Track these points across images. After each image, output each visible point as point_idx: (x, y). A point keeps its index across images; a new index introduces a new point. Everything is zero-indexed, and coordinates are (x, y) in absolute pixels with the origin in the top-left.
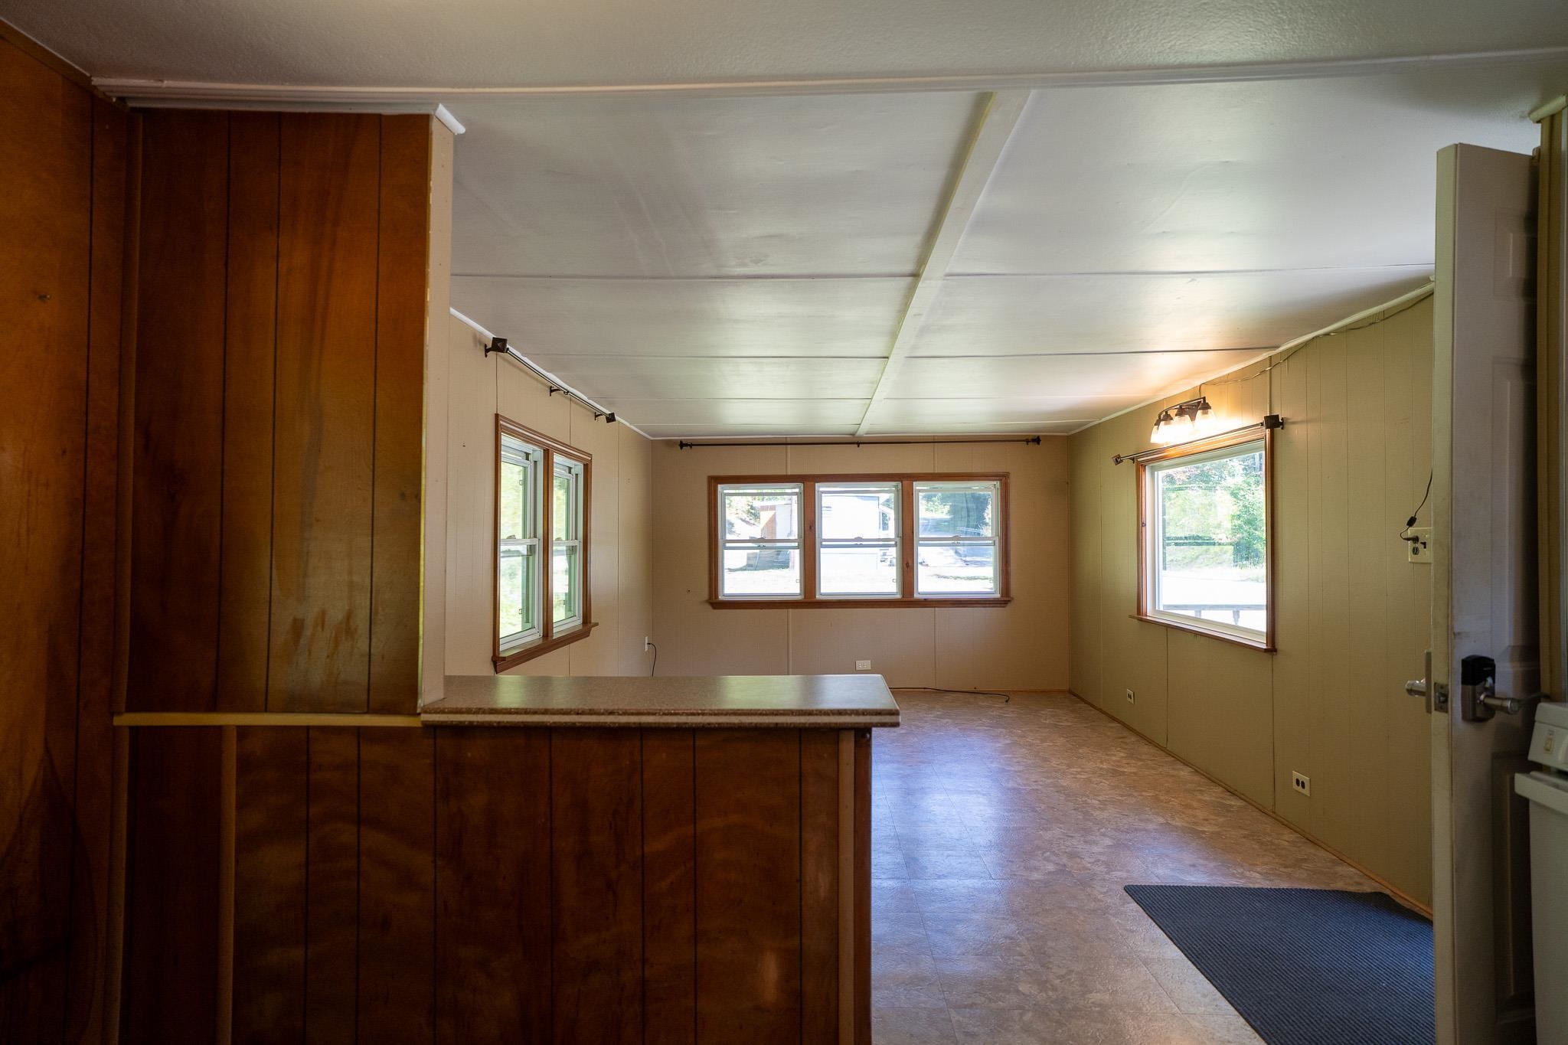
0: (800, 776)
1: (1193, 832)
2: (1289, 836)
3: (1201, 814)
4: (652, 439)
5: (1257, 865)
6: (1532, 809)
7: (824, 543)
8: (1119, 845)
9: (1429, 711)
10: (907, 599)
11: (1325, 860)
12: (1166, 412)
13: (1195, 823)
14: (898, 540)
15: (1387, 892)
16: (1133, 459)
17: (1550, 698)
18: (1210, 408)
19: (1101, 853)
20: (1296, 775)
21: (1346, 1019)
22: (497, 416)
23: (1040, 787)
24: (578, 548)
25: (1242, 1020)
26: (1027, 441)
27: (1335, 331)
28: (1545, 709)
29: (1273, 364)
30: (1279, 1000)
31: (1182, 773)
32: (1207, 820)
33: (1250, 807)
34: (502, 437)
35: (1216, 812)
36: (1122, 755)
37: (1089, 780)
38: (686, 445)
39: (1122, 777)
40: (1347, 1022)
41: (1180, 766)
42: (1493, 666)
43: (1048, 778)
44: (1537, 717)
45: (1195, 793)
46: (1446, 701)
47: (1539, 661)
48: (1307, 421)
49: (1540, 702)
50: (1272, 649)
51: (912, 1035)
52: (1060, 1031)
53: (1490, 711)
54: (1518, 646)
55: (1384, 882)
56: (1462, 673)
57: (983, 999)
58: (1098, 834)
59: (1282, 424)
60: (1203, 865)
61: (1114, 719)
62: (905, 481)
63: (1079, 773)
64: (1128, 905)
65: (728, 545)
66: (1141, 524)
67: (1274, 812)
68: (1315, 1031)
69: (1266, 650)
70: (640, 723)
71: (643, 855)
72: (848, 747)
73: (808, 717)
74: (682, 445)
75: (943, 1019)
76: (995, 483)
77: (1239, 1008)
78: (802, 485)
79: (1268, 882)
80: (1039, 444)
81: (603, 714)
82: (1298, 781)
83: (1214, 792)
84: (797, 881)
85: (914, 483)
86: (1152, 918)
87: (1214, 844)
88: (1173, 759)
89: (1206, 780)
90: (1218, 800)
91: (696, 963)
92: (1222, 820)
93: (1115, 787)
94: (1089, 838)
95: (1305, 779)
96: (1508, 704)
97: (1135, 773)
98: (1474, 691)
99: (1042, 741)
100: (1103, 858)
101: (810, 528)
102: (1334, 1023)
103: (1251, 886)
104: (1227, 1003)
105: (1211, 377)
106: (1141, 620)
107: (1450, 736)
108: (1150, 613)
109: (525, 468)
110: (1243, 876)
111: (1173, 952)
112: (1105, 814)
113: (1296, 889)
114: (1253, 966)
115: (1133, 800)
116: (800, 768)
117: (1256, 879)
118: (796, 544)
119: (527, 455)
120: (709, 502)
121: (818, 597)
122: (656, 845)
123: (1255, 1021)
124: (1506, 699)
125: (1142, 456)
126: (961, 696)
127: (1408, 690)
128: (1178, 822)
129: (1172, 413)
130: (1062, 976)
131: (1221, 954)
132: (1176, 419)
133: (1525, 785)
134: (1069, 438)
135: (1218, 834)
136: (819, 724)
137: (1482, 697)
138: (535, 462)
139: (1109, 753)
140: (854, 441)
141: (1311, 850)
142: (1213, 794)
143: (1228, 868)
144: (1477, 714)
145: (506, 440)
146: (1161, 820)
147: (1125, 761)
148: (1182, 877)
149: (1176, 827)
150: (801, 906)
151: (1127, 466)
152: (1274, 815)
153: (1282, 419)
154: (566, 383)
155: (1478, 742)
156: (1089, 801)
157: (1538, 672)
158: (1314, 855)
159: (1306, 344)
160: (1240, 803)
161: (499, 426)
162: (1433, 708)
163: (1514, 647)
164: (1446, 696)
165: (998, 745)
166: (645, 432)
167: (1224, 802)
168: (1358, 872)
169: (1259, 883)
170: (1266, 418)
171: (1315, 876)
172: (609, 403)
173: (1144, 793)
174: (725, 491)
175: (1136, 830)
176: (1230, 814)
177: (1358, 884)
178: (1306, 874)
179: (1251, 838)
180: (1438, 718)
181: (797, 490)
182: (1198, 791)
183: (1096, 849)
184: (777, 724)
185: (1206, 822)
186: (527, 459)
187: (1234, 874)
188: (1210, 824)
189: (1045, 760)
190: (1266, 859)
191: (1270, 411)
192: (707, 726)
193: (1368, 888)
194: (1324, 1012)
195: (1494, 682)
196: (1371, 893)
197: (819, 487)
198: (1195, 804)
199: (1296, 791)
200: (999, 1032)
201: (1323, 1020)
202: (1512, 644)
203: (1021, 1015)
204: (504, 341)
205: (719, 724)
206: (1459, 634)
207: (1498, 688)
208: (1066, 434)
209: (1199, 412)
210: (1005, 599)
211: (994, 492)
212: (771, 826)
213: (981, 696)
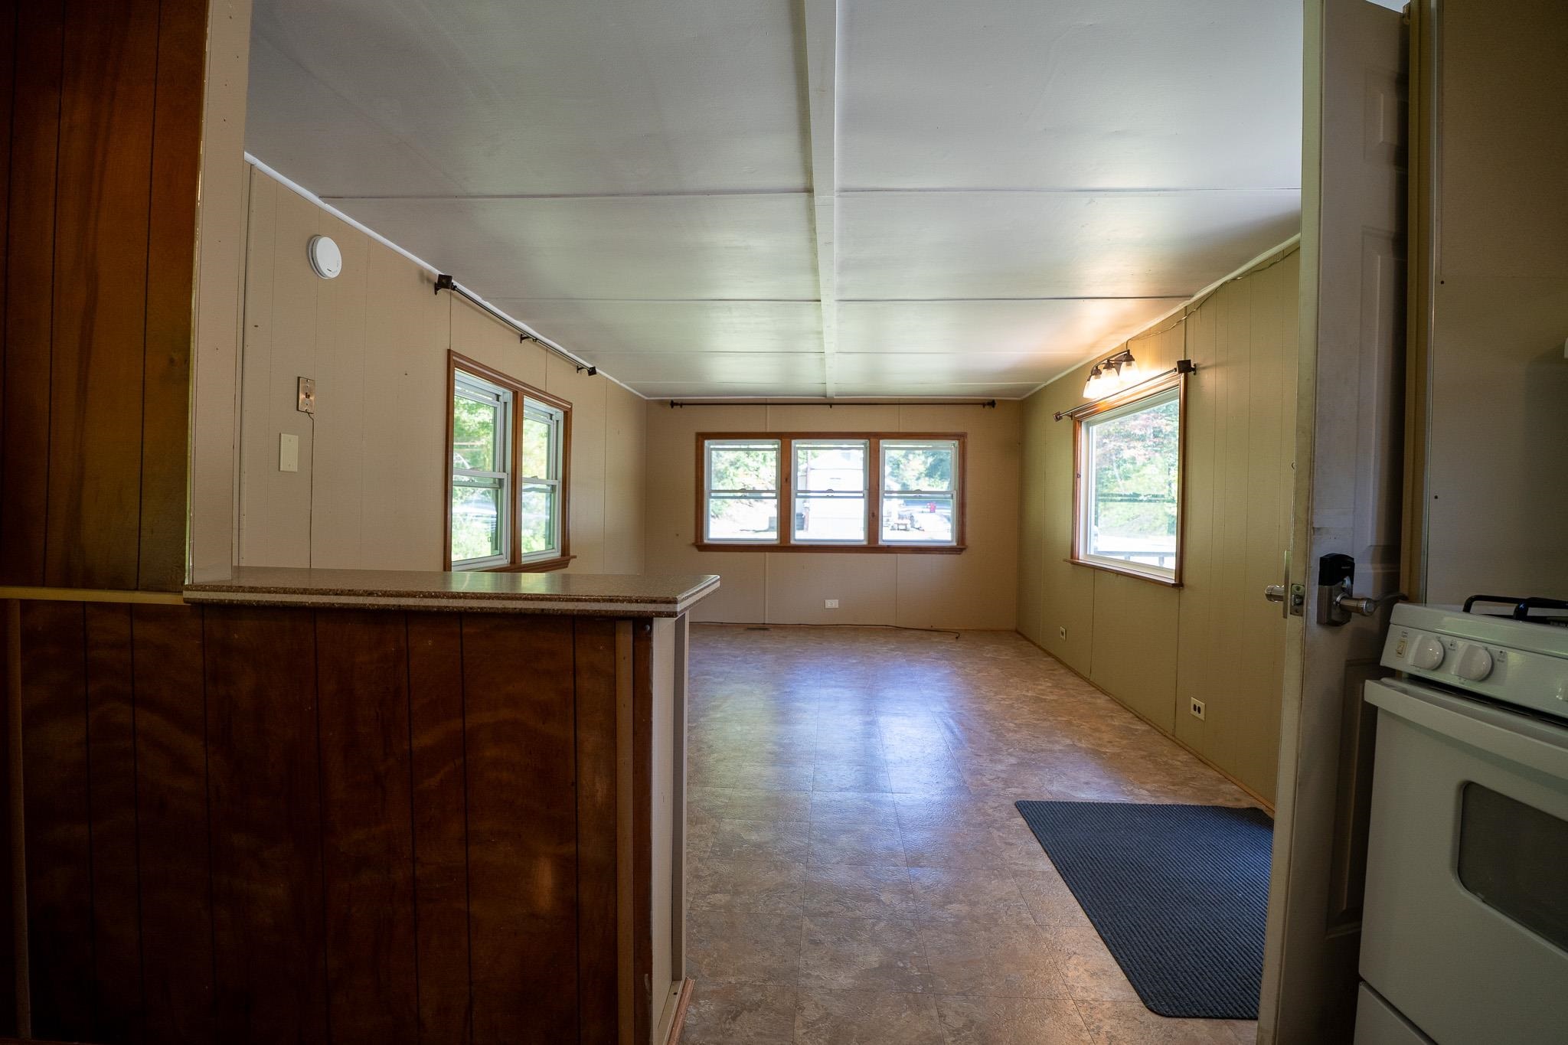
0: (575, 670)
1: (1096, 753)
2: (1183, 757)
3: (1106, 737)
4: (646, 398)
5: (1148, 783)
6: (1380, 716)
7: (799, 494)
8: (1022, 764)
9: (1285, 617)
10: (873, 545)
11: (1211, 778)
12: (1097, 367)
13: (1099, 745)
14: (866, 492)
15: (1262, 807)
16: (1071, 416)
17: (1406, 599)
18: (1133, 360)
19: (1002, 771)
20: (1194, 701)
21: (1196, 929)
22: (449, 351)
23: (963, 711)
24: (557, 487)
25: (1095, 933)
26: (984, 405)
27: (1244, 275)
28: (1399, 607)
29: (1189, 313)
30: (1135, 911)
31: (1099, 701)
32: (1111, 742)
33: (1154, 731)
34: (456, 372)
35: (1121, 735)
36: (1050, 685)
37: (1012, 706)
38: (677, 404)
39: (1042, 704)
40: (1196, 932)
41: (1099, 695)
42: (1352, 565)
43: (974, 703)
44: (1391, 621)
45: (1107, 718)
46: (1301, 603)
47: (1399, 563)
48: (1216, 366)
49: (1398, 602)
50: (1179, 584)
51: (757, 942)
52: (908, 941)
53: (1346, 613)
54: (1380, 546)
55: (1261, 799)
56: (1320, 572)
57: (843, 907)
58: (1005, 753)
59: (1194, 370)
60: (1095, 783)
61: (1050, 654)
62: (873, 440)
63: (1004, 699)
64: (1014, 819)
65: (713, 494)
66: (1076, 476)
67: (1174, 736)
68: (1163, 942)
69: (1174, 585)
70: (400, 606)
71: (410, 749)
72: (625, 639)
73: (576, 603)
74: (673, 404)
75: (793, 927)
76: (954, 442)
77: (1094, 919)
78: (779, 441)
79: (1153, 799)
80: (993, 407)
81: (361, 595)
82: (1195, 706)
83: (1125, 718)
84: (572, 785)
85: (881, 441)
86: (1033, 832)
87: (1114, 764)
88: (1094, 689)
89: (1119, 707)
90: (1127, 725)
91: (467, 864)
92: (1124, 742)
93: (1034, 712)
94: (997, 757)
95: (1201, 704)
96: (1364, 604)
97: (1056, 701)
98: (1330, 592)
99: (979, 672)
100: (1003, 775)
101: (786, 480)
102: (1183, 933)
103: (1137, 802)
104: (1085, 915)
105: (1136, 331)
106: (1073, 563)
107: (1303, 641)
108: (1082, 557)
109: (495, 408)
110: (1131, 793)
111: (1045, 865)
112: (1018, 736)
113: (1178, 805)
114: (1119, 878)
115: (1046, 724)
116: (574, 661)
117: (1143, 796)
118: (774, 495)
119: (498, 396)
120: (697, 455)
121: (792, 542)
122: (425, 740)
123: (1106, 933)
124: (1362, 599)
125: (1079, 411)
126: (919, 633)
127: (1267, 595)
128: (1083, 744)
129: (1101, 367)
130: (928, 886)
131: (1091, 867)
132: (1104, 372)
133: (1376, 692)
134: (1022, 402)
135: (1119, 755)
136: (588, 611)
137: (1338, 599)
138: (505, 403)
139: (1037, 683)
140: (827, 402)
141: (1199, 769)
142: (1122, 719)
143: (1120, 785)
144: (1334, 617)
145: (459, 374)
146: (1068, 742)
147: (1048, 690)
148: (1073, 793)
149: (1080, 748)
150: (576, 811)
151: (1066, 422)
152: (1173, 738)
153: (1195, 365)
154: (539, 333)
155: (1332, 647)
156: (1006, 724)
157: (1398, 574)
158: (1203, 774)
159: (1216, 291)
160: (1145, 727)
161: (452, 361)
162: (1289, 611)
163: (1377, 546)
164: (1302, 598)
165: (938, 674)
166: (640, 392)
167: (1130, 726)
168: (1240, 790)
169: (1144, 799)
170: (1179, 362)
171: (1199, 794)
172: (589, 359)
173: (1059, 718)
174: (712, 447)
175: (1042, 750)
176: (1133, 737)
177: (1238, 800)
178: (1190, 792)
179: (1148, 759)
180: (1294, 621)
181: (776, 446)
182: (1108, 716)
183: (999, 767)
184: (543, 610)
185: (1110, 744)
186: (498, 400)
187: (1123, 791)
188: (1113, 745)
189: (977, 688)
190: (1157, 778)
191: (1185, 357)
192: (470, 611)
193: (1245, 804)
194: (1177, 922)
195: (1352, 582)
196: (1247, 809)
197: (796, 444)
198: (1103, 728)
199: (1193, 715)
200: (846, 940)
201: (1173, 931)
202: (1374, 544)
203: (874, 925)
204: (449, 278)
205: (481, 608)
206: (1319, 529)
207: (1356, 592)
208: (1019, 399)
209: (1124, 364)
210: (961, 547)
211: (953, 450)
212: (544, 723)
213: (936, 634)
